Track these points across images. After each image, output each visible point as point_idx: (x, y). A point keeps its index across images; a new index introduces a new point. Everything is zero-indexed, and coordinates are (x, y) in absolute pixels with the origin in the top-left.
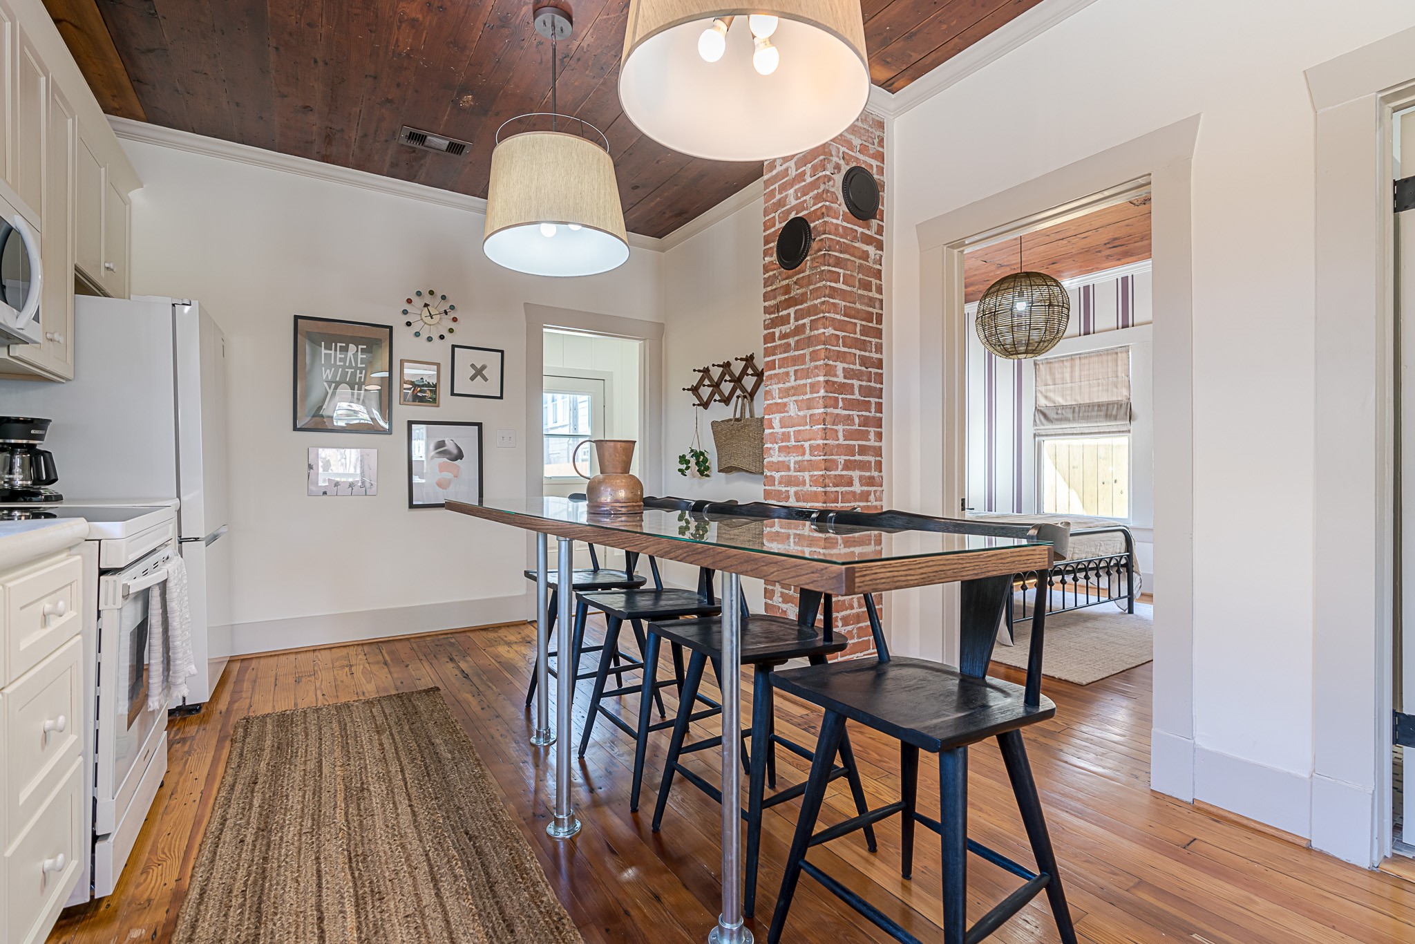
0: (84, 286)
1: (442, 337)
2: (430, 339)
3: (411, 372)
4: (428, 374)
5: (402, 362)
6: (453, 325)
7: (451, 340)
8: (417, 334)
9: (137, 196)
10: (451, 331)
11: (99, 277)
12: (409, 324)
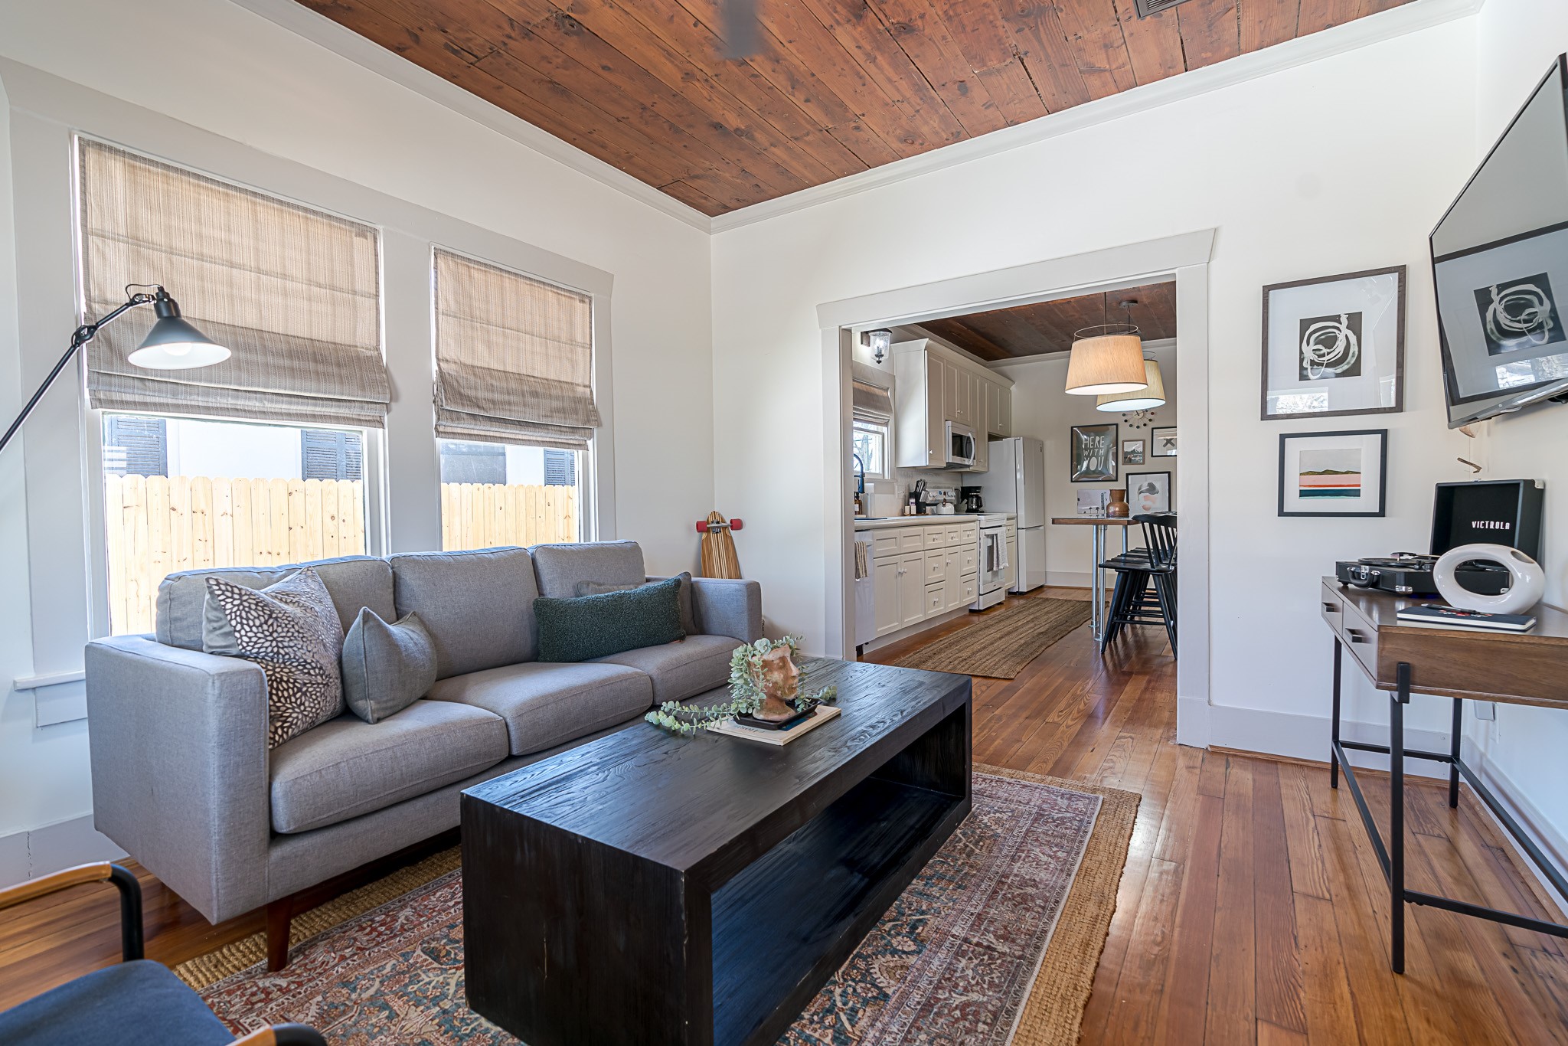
0: (992, 437)
1: (1145, 425)
2: (1138, 427)
3: (1129, 447)
4: (1138, 446)
5: (1123, 442)
6: (1151, 417)
7: (1151, 425)
8: (1131, 426)
9: (1013, 388)
10: (1150, 420)
11: (997, 432)
12: (1126, 421)
